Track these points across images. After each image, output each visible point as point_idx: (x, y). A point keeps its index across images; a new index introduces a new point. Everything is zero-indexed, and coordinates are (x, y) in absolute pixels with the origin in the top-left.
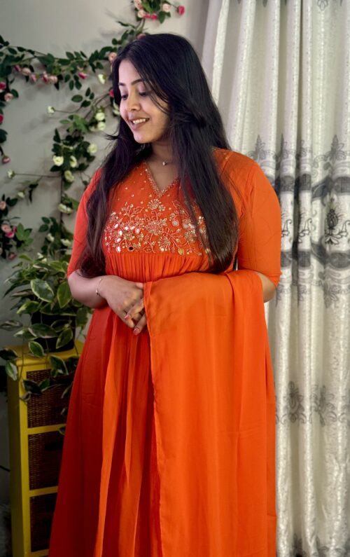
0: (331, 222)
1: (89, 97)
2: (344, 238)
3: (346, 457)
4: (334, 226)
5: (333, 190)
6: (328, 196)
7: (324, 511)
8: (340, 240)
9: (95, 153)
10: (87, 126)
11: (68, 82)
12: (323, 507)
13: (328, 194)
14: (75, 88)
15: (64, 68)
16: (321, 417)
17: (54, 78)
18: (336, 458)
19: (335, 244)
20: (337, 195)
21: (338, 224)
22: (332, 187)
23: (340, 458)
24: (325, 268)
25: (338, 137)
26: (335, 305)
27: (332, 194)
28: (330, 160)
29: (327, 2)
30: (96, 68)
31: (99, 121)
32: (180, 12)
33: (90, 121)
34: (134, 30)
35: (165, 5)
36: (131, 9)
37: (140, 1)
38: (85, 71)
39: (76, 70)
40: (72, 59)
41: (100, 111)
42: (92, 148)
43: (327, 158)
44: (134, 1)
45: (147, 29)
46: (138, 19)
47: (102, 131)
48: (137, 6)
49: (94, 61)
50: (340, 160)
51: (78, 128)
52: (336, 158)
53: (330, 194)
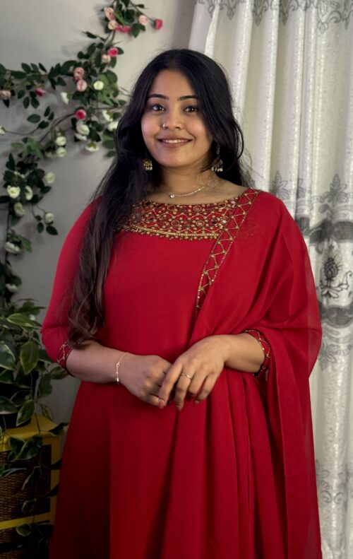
0: (330, 273)
1: (47, 117)
2: (345, 291)
3: (341, 544)
4: (333, 277)
5: (333, 236)
6: (326, 244)
8: (339, 294)
9: (52, 184)
10: (43, 151)
11: (22, 99)
14: (30, 106)
15: (15, 82)
17: (7, 93)
19: (334, 298)
20: (337, 241)
21: (338, 275)
22: (331, 232)
23: (334, 545)
25: (340, 177)
26: (333, 367)
27: (331, 240)
28: (329, 201)
29: (328, 24)
30: (57, 84)
31: (59, 147)
32: (157, 27)
33: (47, 145)
34: (103, 42)
35: (142, 17)
36: (101, 19)
37: (112, 10)
38: (43, 87)
39: (33, 85)
40: (28, 73)
41: (59, 134)
42: (49, 178)
43: (324, 199)
44: (105, 9)
45: (118, 43)
46: (107, 30)
47: (61, 158)
48: (108, 15)
49: (55, 75)
50: (342, 202)
51: (32, 153)
52: (337, 200)
53: (329, 240)
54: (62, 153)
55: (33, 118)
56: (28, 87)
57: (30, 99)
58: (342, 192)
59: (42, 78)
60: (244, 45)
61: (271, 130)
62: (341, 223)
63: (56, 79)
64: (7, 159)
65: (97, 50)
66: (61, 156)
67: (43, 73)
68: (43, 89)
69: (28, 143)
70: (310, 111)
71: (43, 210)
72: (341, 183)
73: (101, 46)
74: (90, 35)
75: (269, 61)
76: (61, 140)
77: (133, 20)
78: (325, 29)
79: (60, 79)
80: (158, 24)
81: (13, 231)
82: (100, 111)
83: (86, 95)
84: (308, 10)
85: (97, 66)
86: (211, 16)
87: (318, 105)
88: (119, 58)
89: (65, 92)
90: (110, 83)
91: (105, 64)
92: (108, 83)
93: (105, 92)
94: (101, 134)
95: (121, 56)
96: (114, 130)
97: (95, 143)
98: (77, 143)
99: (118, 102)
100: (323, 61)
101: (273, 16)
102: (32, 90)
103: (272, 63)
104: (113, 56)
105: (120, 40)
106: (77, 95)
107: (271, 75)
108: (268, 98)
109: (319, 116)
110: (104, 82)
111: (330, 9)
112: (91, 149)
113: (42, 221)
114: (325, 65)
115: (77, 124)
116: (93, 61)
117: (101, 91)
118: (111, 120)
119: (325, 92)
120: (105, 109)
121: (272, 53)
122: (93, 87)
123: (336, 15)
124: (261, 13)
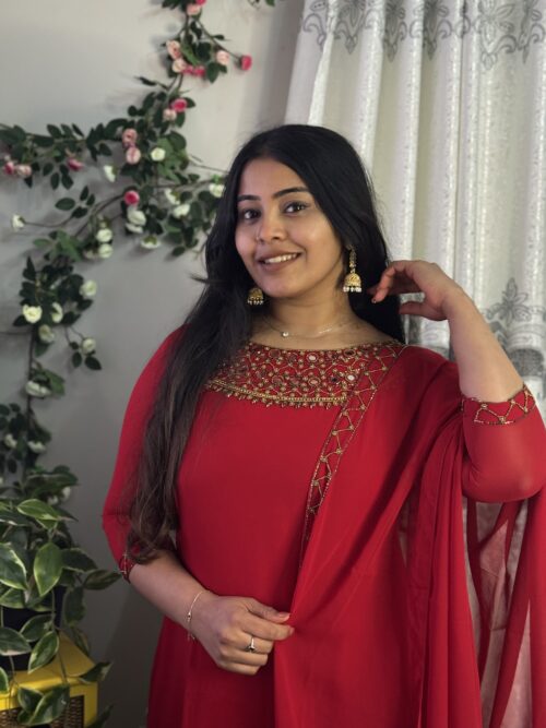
1: (85, 201)
9: (94, 296)
10: (81, 250)
11: (50, 175)
14: (61, 187)
15: (41, 151)
17: (25, 169)
25: (517, 282)
28: (501, 318)
29: (496, 55)
30: (99, 153)
31: (102, 243)
32: (244, 66)
33: (86, 240)
34: (165, 91)
35: (221, 53)
36: (161, 57)
37: (177, 45)
38: (79, 158)
39: (64, 155)
40: (58, 137)
41: (103, 225)
42: (89, 289)
43: (493, 314)
44: (168, 43)
45: (188, 91)
46: (172, 74)
47: (107, 259)
48: (171, 52)
49: (96, 142)
50: (522, 320)
51: (64, 253)
52: (513, 317)
54: (107, 252)
55: (64, 204)
56: (58, 159)
57: (61, 175)
58: (521, 305)
59: (78, 145)
60: (370, 91)
61: (411, 215)
62: (519, 350)
63: (97, 146)
64: (24, 265)
65: (157, 102)
66: (106, 256)
67: (79, 137)
68: (79, 161)
69: (58, 240)
70: (471, 186)
71: (80, 335)
72: (520, 291)
73: (162, 96)
74: (146, 82)
75: (408, 114)
76: (104, 235)
77: (208, 57)
78: (493, 63)
79: (102, 146)
80: (244, 62)
81: (39, 365)
82: (161, 190)
83: (141, 168)
84: (465, 36)
85: (157, 126)
86: (322, 49)
87: (483, 175)
88: (189, 113)
89: (110, 165)
90: (176, 150)
91: (168, 123)
92: (172, 151)
93: (169, 163)
94: (163, 223)
95: (192, 110)
96: (182, 217)
97: (155, 235)
98: (130, 237)
99: (187, 177)
100: (489, 110)
101: (413, 47)
102: (64, 163)
103: (412, 115)
104: (180, 111)
105: (191, 87)
106: (126, 170)
107: (411, 134)
108: (406, 167)
109: (485, 190)
110: (165, 149)
111: (500, 34)
112: (149, 245)
113: (80, 351)
114: (493, 116)
115: (129, 210)
116: (151, 118)
117: (162, 163)
118: (178, 203)
119: (492, 155)
120: (170, 186)
121: (413, 101)
122: (150, 156)
123: (510, 42)
124: (395, 43)
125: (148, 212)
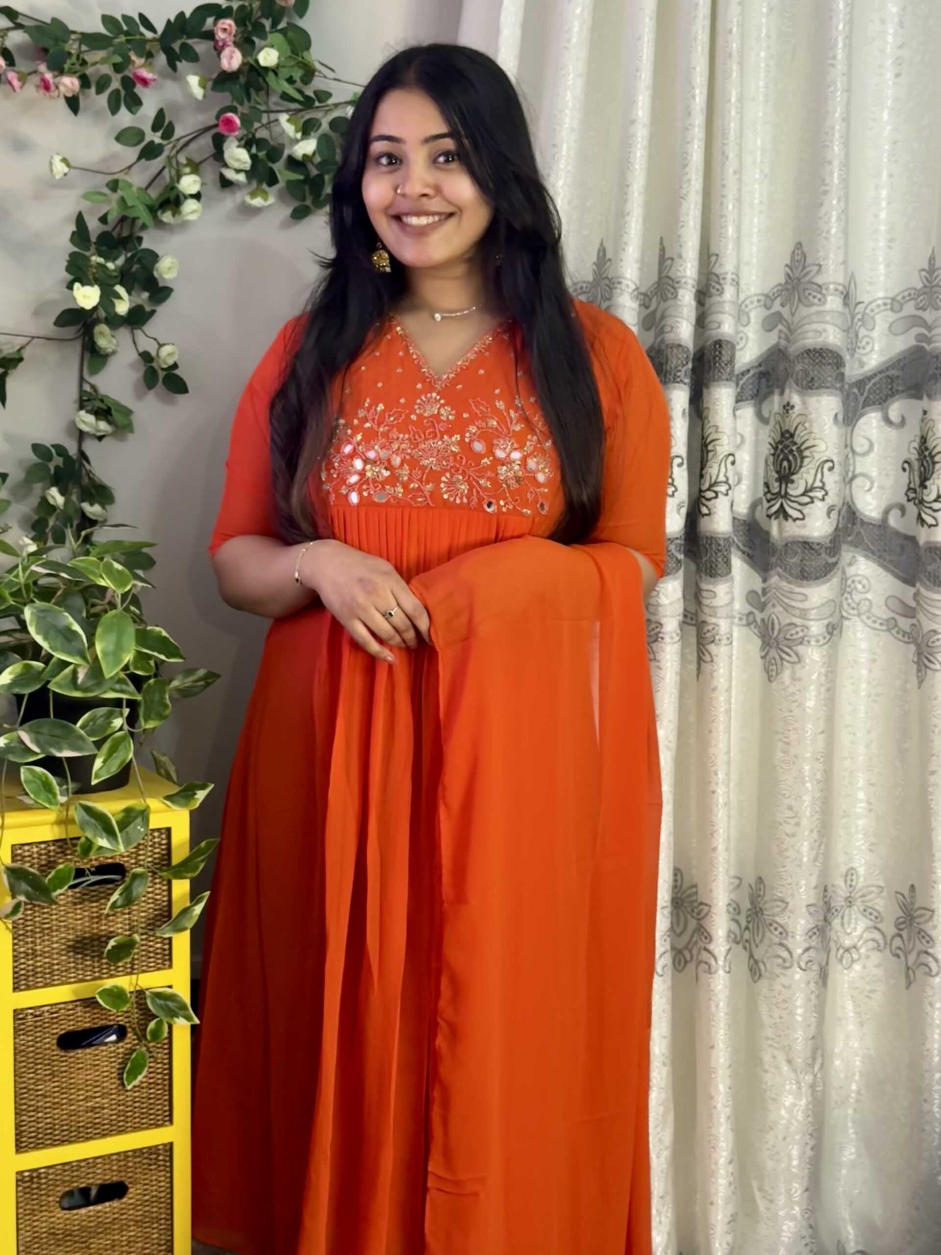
0: (785, 463)
1: (159, 134)
2: (818, 504)
3: (814, 1059)
4: (792, 473)
5: (791, 382)
6: (776, 398)
7: (758, 1196)
8: (806, 510)
9: (175, 279)
10: (154, 210)
11: (106, 95)
12: (755, 1184)
13: (777, 391)
14: (123, 109)
15: (92, 56)
16: (751, 956)
17: (70, 83)
18: (789, 1061)
19: (795, 520)
20: (801, 394)
21: (804, 470)
22: (787, 375)
23: (799, 1061)
24: (765, 580)
25: (805, 249)
26: (793, 673)
27: (787, 391)
28: (783, 305)
30: (179, 57)
31: (186, 197)
33: (161, 195)
38: (148, 65)
39: (127, 61)
40: (116, 36)
41: (187, 170)
42: (168, 268)
43: (773, 301)
47: (192, 222)
49: (174, 40)
50: (813, 304)
51: (128, 213)
52: (800, 300)
53: (782, 393)
54: (194, 212)
55: (128, 136)
56: (118, 68)
57: (123, 93)
58: (811, 282)
59: (148, 46)
62: (808, 352)
63: (176, 46)
64: (71, 227)
66: (192, 217)
67: (149, 35)
68: (150, 70)
69: (120, 193)
70: (734, 99)
71: (155, 339)
72: (808, 261)
76: (189, 183)
79: (185, 47)
81: (93, 387)
82: (273, 116)
83: (242, 80)
85: (266, 16)
87: (755, 87)
89: (196, 74)
90: (295, 52)
91: (283, 11)
92: (289, 53)
93: (284, 73)
94: (279, 167)
96: (305, 156)
97: (265, 187)
98: (227, 190)
99: (312, 95)
106: (222, 81)
110: (278, 49)
112: (258, 202)
113: (154, 365)
115: (225, 146)
116: (256, 5)
117: (275, 70)
118: (299, 135)
120: (287, 111)
122: (256, 60)
125: (254, 150)
